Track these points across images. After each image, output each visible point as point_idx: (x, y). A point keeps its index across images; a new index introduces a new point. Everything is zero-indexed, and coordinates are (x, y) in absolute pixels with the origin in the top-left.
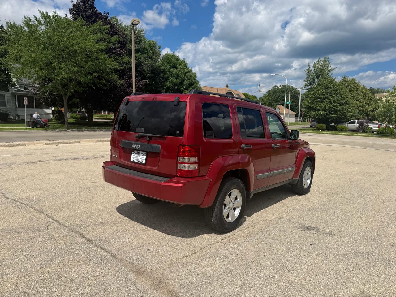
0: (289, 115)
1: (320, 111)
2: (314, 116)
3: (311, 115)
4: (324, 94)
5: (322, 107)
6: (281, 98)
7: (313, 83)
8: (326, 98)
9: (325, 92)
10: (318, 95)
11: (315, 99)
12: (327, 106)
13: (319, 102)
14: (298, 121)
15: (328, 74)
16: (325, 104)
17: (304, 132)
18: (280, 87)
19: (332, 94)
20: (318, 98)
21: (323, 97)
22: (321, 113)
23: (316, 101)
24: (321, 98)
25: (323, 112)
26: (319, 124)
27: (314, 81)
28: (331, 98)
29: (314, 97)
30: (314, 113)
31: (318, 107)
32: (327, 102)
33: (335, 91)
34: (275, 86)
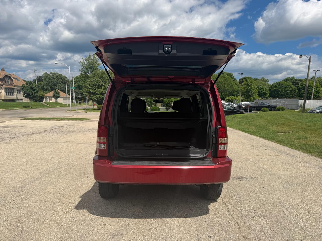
0: (67, 98)
1: (99, 95)
2: (95, 99)
3: (92, 98)
4: (100, 82)
5: (100, 92)
6: (52, 84)
7: (87, 73)
8: (102, 85)
9: (101, 80)
10: (96, 83)
11: (94, 86)
12: (103, 91)
13: (97, 88)
14: (73, 103)
15: (98, 67)
16: (102, 90)
17: (91, 112)
18: (50, 74)
19: (106, 82)
20: (96, 85)
21: (100, 85)
22: (99, 96)
23: (95, 88)
24: (98, 85)
25: (101, 96)
26: (99, 105)
27: (88, 71)
28: (105, 85)
29: (92, 84)
30: (94, 96)
31: (97, 92)
32: (103, 88)
33: (107, 80)
34: (46, 73)
